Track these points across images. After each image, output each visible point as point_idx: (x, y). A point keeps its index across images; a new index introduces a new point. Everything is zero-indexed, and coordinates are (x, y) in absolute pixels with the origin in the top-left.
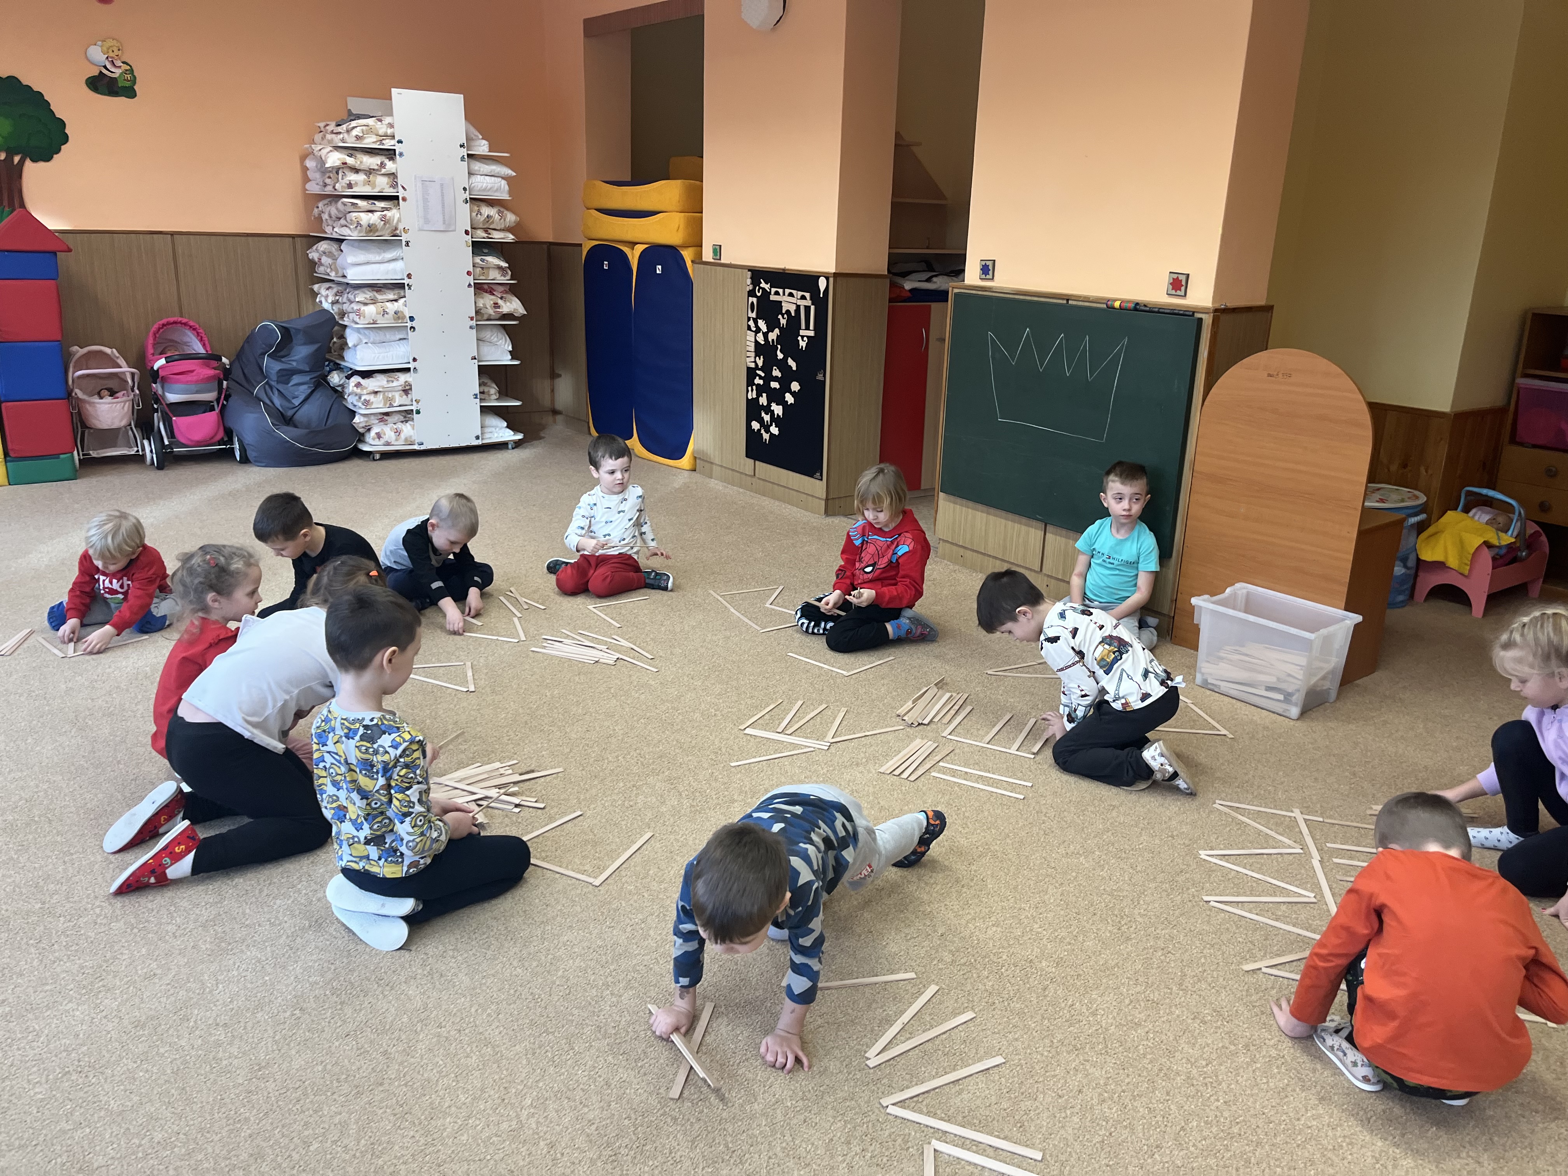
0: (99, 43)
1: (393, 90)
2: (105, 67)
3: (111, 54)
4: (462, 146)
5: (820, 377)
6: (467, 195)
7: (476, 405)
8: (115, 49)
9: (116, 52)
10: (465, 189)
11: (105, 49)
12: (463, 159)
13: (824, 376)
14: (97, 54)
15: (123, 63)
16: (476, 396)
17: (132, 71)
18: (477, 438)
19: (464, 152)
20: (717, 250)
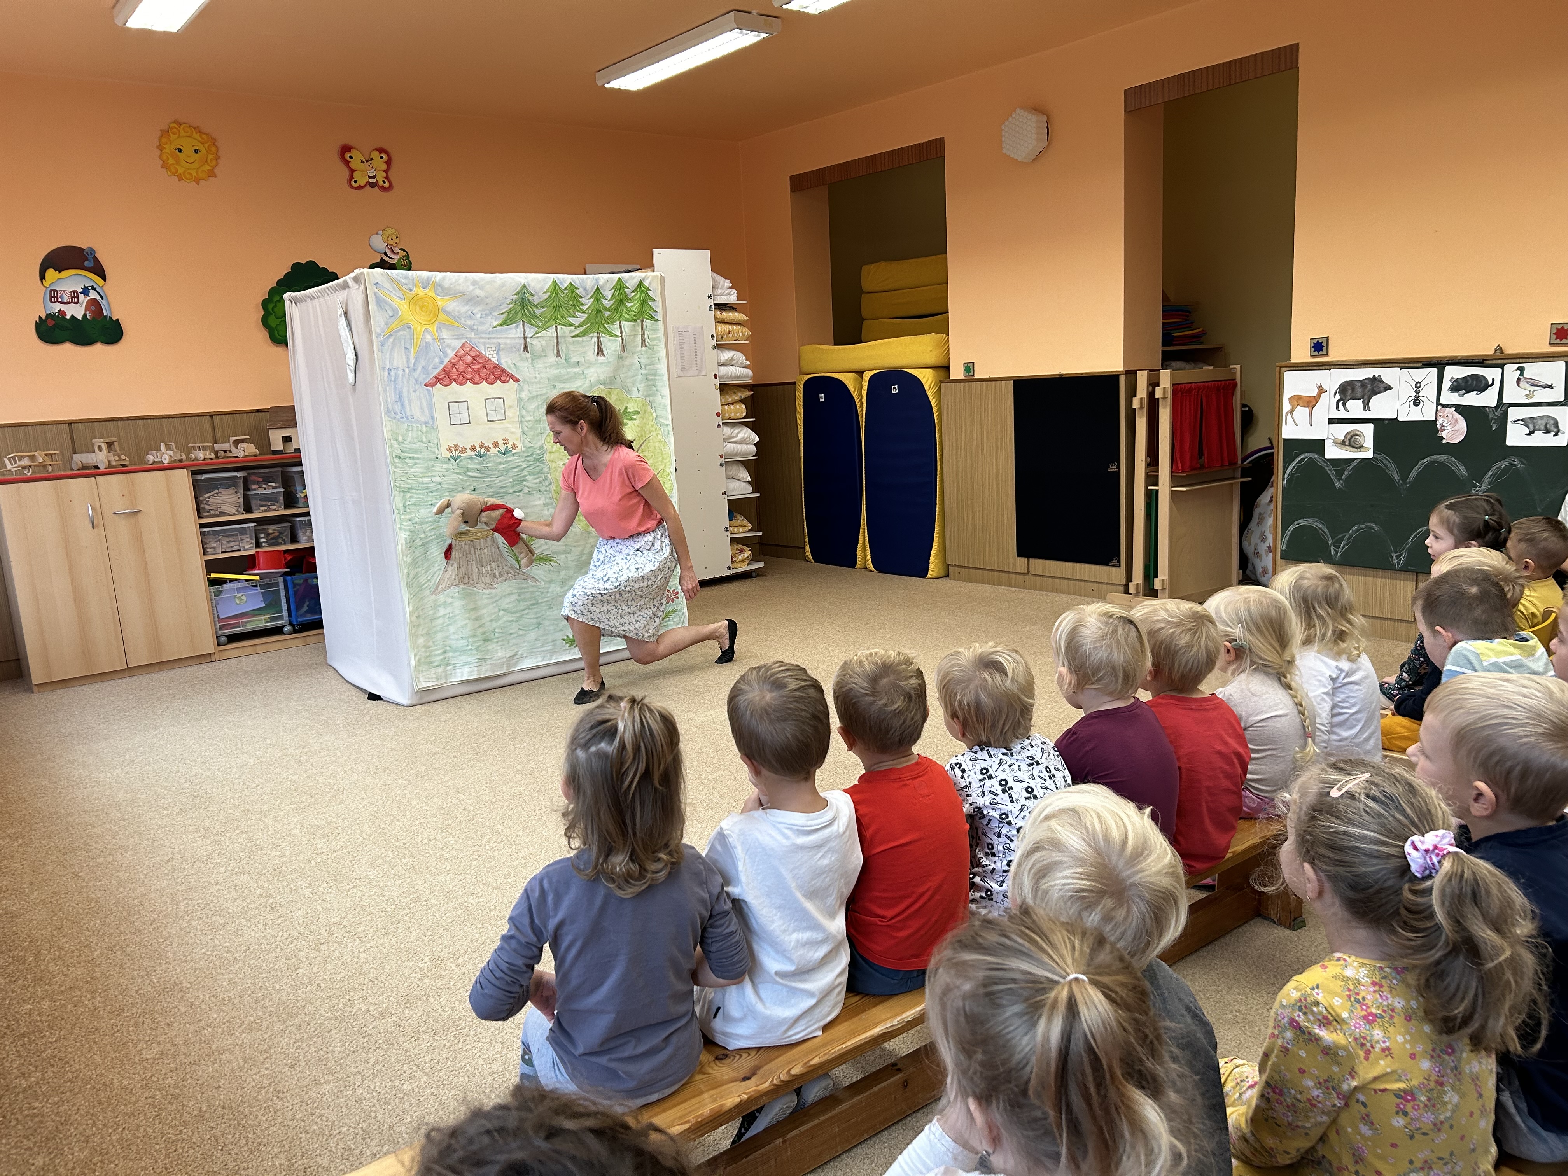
0: (381, 232)
1: (655, 251)
2: (386, 254)
3: (391, 242)
4: (709, 297)
5: (1113, 469)
6: (715, 342)
7: (727, 537)
8: (394, 237)
9: (395, 240)
10: (713, 336)
11: (385, 237)
12: (710, 307)
13: (1119, 467)
14: (379, 242)
15: (401, 249)
16: (727, 529)
17: (408, 256)
18: (729, 568)
19: (711, 302)
20: (969, 368)
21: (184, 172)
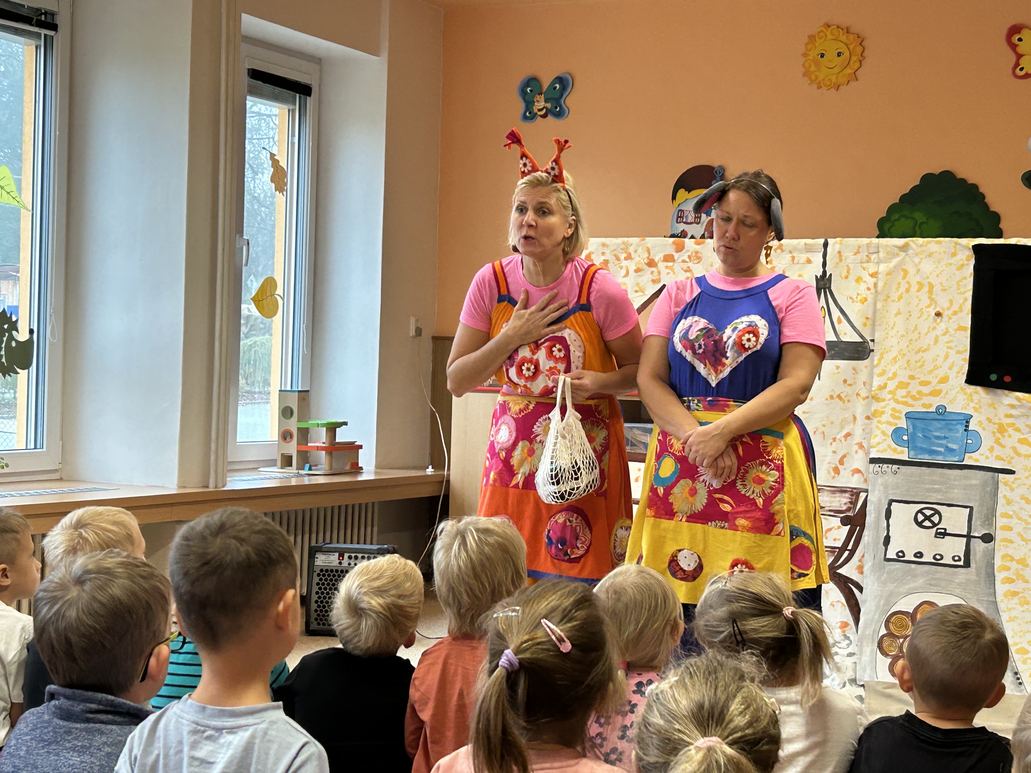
21: (823, 79)
